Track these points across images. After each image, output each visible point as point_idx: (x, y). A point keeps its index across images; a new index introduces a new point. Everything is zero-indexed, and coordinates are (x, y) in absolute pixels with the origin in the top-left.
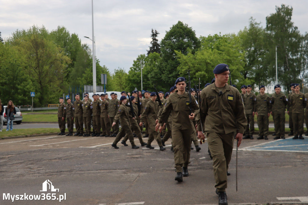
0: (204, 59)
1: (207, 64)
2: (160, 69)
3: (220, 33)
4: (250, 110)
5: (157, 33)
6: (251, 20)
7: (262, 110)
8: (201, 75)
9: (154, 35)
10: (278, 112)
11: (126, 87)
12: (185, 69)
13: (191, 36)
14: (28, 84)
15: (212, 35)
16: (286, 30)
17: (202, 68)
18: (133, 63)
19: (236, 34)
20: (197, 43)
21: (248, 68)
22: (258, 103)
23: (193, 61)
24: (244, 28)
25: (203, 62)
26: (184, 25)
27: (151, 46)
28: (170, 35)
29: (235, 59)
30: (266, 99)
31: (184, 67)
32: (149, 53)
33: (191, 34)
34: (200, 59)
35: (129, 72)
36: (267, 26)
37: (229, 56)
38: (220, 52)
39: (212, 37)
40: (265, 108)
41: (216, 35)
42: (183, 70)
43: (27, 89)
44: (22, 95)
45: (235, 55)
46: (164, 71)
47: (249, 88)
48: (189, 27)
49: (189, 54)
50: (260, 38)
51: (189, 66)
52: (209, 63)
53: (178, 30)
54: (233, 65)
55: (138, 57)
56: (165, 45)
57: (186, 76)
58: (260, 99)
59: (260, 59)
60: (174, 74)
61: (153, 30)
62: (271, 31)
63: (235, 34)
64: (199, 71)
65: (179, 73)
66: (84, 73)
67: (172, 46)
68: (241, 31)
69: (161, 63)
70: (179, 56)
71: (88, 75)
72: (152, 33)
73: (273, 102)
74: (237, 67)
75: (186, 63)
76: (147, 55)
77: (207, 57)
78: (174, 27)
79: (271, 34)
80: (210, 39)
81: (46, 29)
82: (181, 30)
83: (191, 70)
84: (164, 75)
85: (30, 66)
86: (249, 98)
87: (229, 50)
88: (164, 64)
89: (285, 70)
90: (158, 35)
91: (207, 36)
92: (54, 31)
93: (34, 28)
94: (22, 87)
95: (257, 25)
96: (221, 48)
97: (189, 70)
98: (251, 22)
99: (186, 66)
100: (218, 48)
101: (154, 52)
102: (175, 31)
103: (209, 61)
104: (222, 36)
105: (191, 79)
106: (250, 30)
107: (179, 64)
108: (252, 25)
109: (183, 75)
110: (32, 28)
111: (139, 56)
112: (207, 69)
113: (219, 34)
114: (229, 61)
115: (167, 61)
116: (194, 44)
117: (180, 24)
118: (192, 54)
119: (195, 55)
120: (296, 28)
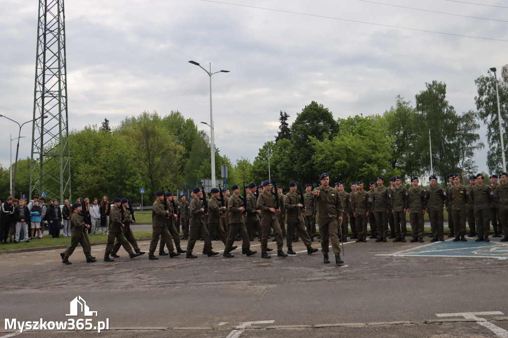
0: (344, 145)
1: (348, 151)
2: (291, 159)
3: (362, 114)
4: (401, 207)
5: (287, 116)
6: (398, 99)
7: (415, 206)
8: (341, 165)
9: (284, 118)
10: (435, 208)
11: (251, 181)
12: (321, 158)
13: (327, 118)
14: (137, 179)
15: (353, 117)
16: (440, 110)
17: (341, 157)
18: (259, 152)
19: (382, 115)
20: (334, 127)
21: (397, 155)
22: (411, 197)
23: (331, 148)
24: (391, 108)
25: (343, 148)
26: (319, 106)
27: (280, 131)
28: (302, 118)
29: (381, 144)
30: (420, 193)
31: (320, 155)
32: (277, 139)
33: (328, 116)
34: (339, 146)
35: (255, 163)
36: (418, 105)
37: (374, 141)
38: (362, 136)
39: (352, 119)
40: (419, 204)
41: (356, 116)
42: (319, 159)
43: (137, 184)
44: (131, 192)
45: (381, 140)
46: (296, 160)
47: (398, 179)
48: (324, 107)
49: (326, 140)
50: (410, 120)
51: (326, 155)
52: (350, 150)
53: (312, 111)
54: (379, 153)
56: (297, 130)
57: (322, 166)
58: (413, 193)
59: (411, 144)
60: (308, 163)
61: (281, 113)
62: (422, 111)
63: (380, 115)
64: (339, 160)
65: (314, 163)
66: (201, 164)
67: (305, 131)
68: (386, 112)
69: (292, 152)
70: (314, 142)
71: (205, 167)
72: (281, 116)
73: (428, 197)
74: (384, 154)
75: (323, 150)
76: (275, 142)
77: (347, 142)
78: (306, 109)
79: (422, 115)
80: (350, 122)
81: (159, 115)
82: (315, 112)
83: (329, 160)
84: (296, 165)
85: (140, 158)
86: (399, 192)
87: (374, 135)
88: (296, 153)
89: (441, 157)
90: (288, 118)
91: (346, 119)
92: (167, 116)
93: (145, 115)
94: (130, 183)
95: (405, 105)
96: (365, 132)
97: (326, 158)
98: (398, 101)
99: (323, 154)
100: (360, 132)
101: (284, 139)
102: (309, 113)
103: (350, 148)
104: (364, 118)
106: (398, 110)
107: (314, 151)
108: (399, 104)
109: (318, 165)
110: (142, 114)
111: (265, 144)
112: (347, 158)
113: (360, 116)
114: (374, 148)
115: (299, 149)
116: (330, 128)
117: (314, 104)
118: (329, 139)
119: (333, 141)
120: (452, 108)
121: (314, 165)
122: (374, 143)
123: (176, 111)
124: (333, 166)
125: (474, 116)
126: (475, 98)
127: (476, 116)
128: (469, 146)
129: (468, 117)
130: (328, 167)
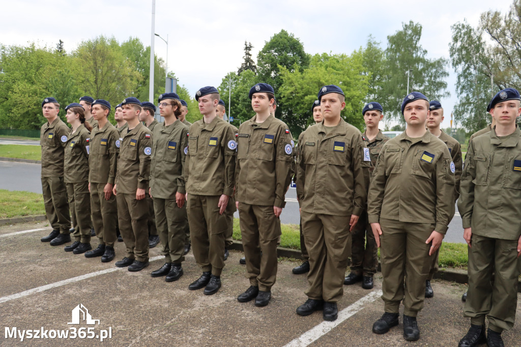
0: (316, 78)
5: (251, 47)
6: (369, 38)
8: (311, 100)
9: (248, 48)
12: (290, 91)
13: (298, 49)
15: (321, 53)
17: (312, 91)
18: (221, 82)
19: (349, 54)
20: (305, 60)
23: (301, 81)
25: (315, 82)
26: (289, 35)
27: (244, 62)
28: (270, 46)
29: (356, 81)
31: (288, 87)
32: (240, 70)
33: (299, 46)
34: (311, 79)
36: (392, 46)
37: (349, 77)
39: (319, 56)
41: (325, 54)
42: (287, 92)
45: (355, 77)
48: (295, 37)
49: (296, 71)
51: (295, 88)
53: (281, 40)
54: (354, 90)
55: (226, 75)
56: (263, 59)
57: (290, 100)
61: (246, 42)
63: (347, 54)
64: (310, 95)
65: (282, 96)
67: (273, 60)
68: (355, 52)
70: (283, 73)
72: (245, 46)
74: (360, 92)
75: (292, 82)
76: (237, 74)
77: (320, 76)
78: (275, 36)
81: (116, 39)
82: (286, 41)
83: (298, 93)
87: (348, 70)
90: (252, 49)
92: (126, 42)
93: (102, 38)
95: (376, 45)
96: (339, 67)
97: (296, 91)
98: (369, 40)
99: (292, 86)
101: (248, 70)
102: (277, 42)
103: (324, 81)
104: (332, 56)
105: (298, 104)
106: (369, 49)
107: (282, 83)
108: (370, 44)
109: (286, 98)
110: (99, 38)
111: (228, 74)
113: (328, 53)
114: (349, 85)
117: (284, 33)
118: (300, 71)
119: (304, 74)
120: (425, 52)
121: (281, 98)
122: (348, 79)
123: (135, 38)
124: (302, 100)
125: (445, 63)
126: (450, 44)
127: (447, 63)
128: (436, 94)
129: (439, 64)
130: (296, 102)
